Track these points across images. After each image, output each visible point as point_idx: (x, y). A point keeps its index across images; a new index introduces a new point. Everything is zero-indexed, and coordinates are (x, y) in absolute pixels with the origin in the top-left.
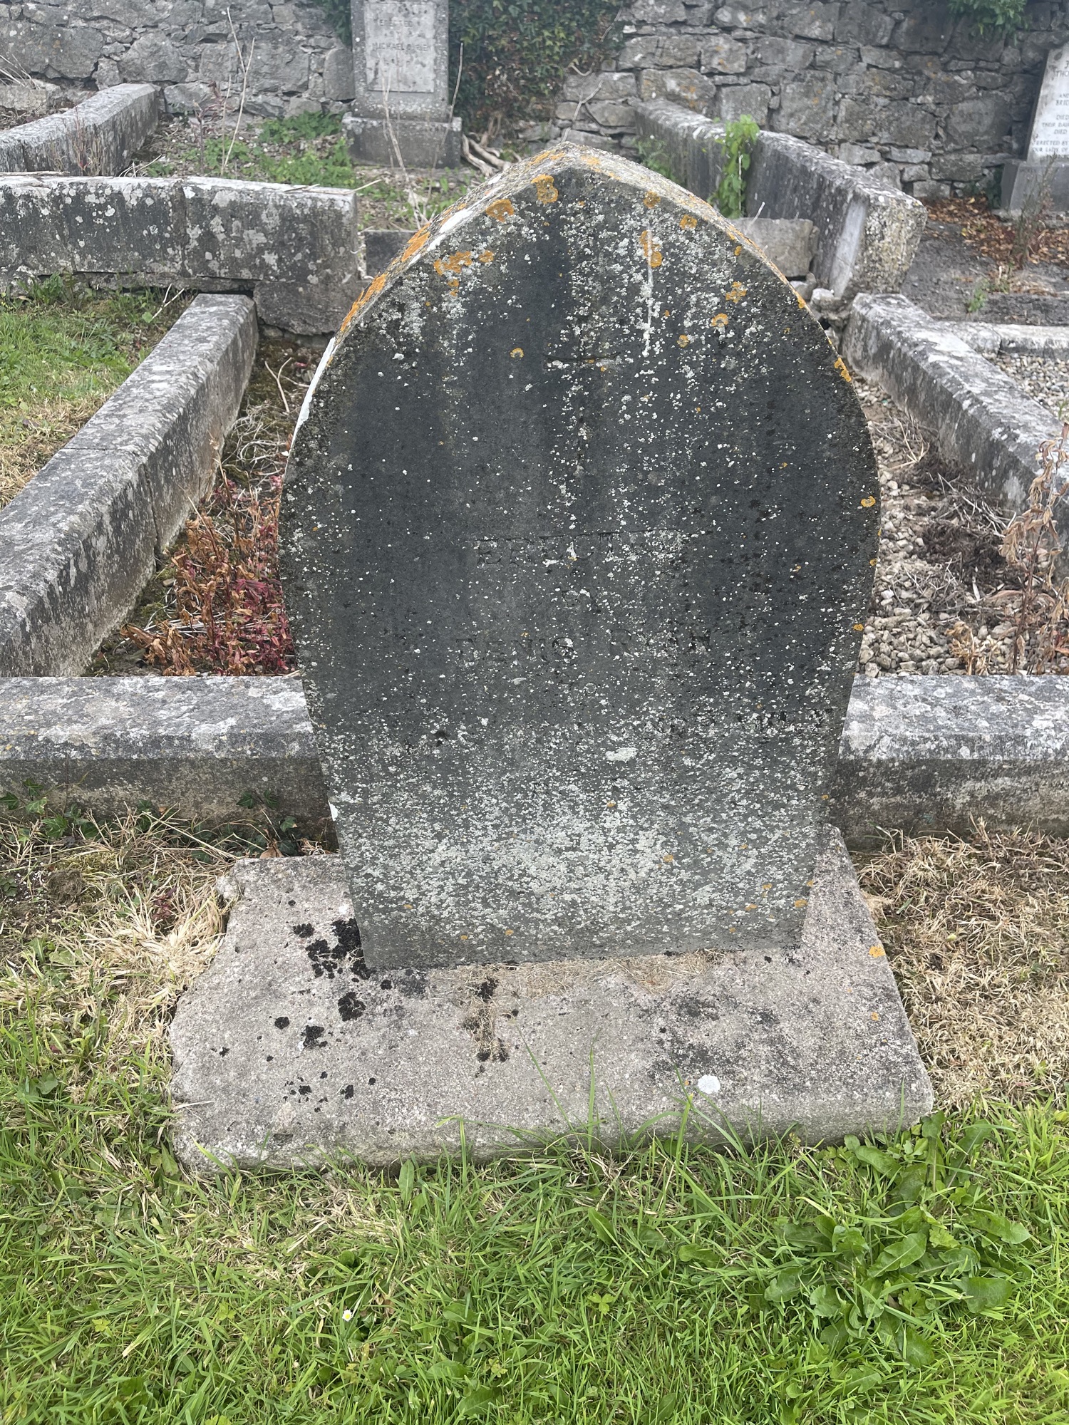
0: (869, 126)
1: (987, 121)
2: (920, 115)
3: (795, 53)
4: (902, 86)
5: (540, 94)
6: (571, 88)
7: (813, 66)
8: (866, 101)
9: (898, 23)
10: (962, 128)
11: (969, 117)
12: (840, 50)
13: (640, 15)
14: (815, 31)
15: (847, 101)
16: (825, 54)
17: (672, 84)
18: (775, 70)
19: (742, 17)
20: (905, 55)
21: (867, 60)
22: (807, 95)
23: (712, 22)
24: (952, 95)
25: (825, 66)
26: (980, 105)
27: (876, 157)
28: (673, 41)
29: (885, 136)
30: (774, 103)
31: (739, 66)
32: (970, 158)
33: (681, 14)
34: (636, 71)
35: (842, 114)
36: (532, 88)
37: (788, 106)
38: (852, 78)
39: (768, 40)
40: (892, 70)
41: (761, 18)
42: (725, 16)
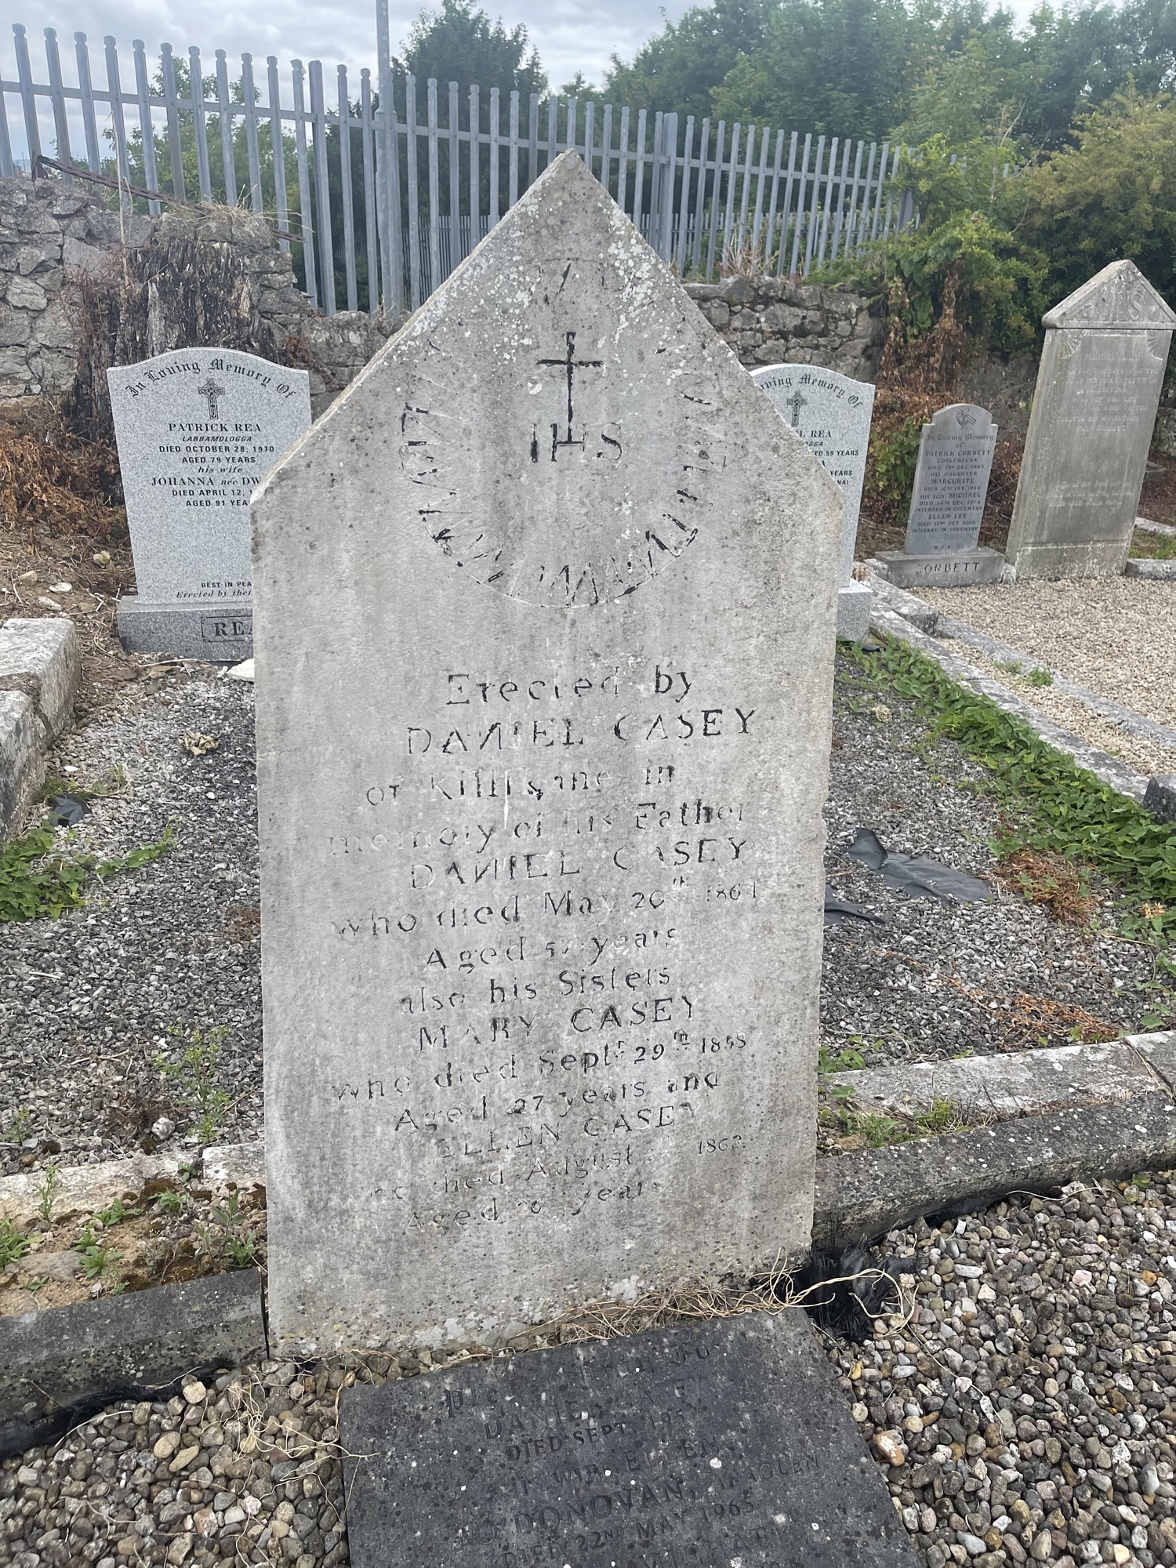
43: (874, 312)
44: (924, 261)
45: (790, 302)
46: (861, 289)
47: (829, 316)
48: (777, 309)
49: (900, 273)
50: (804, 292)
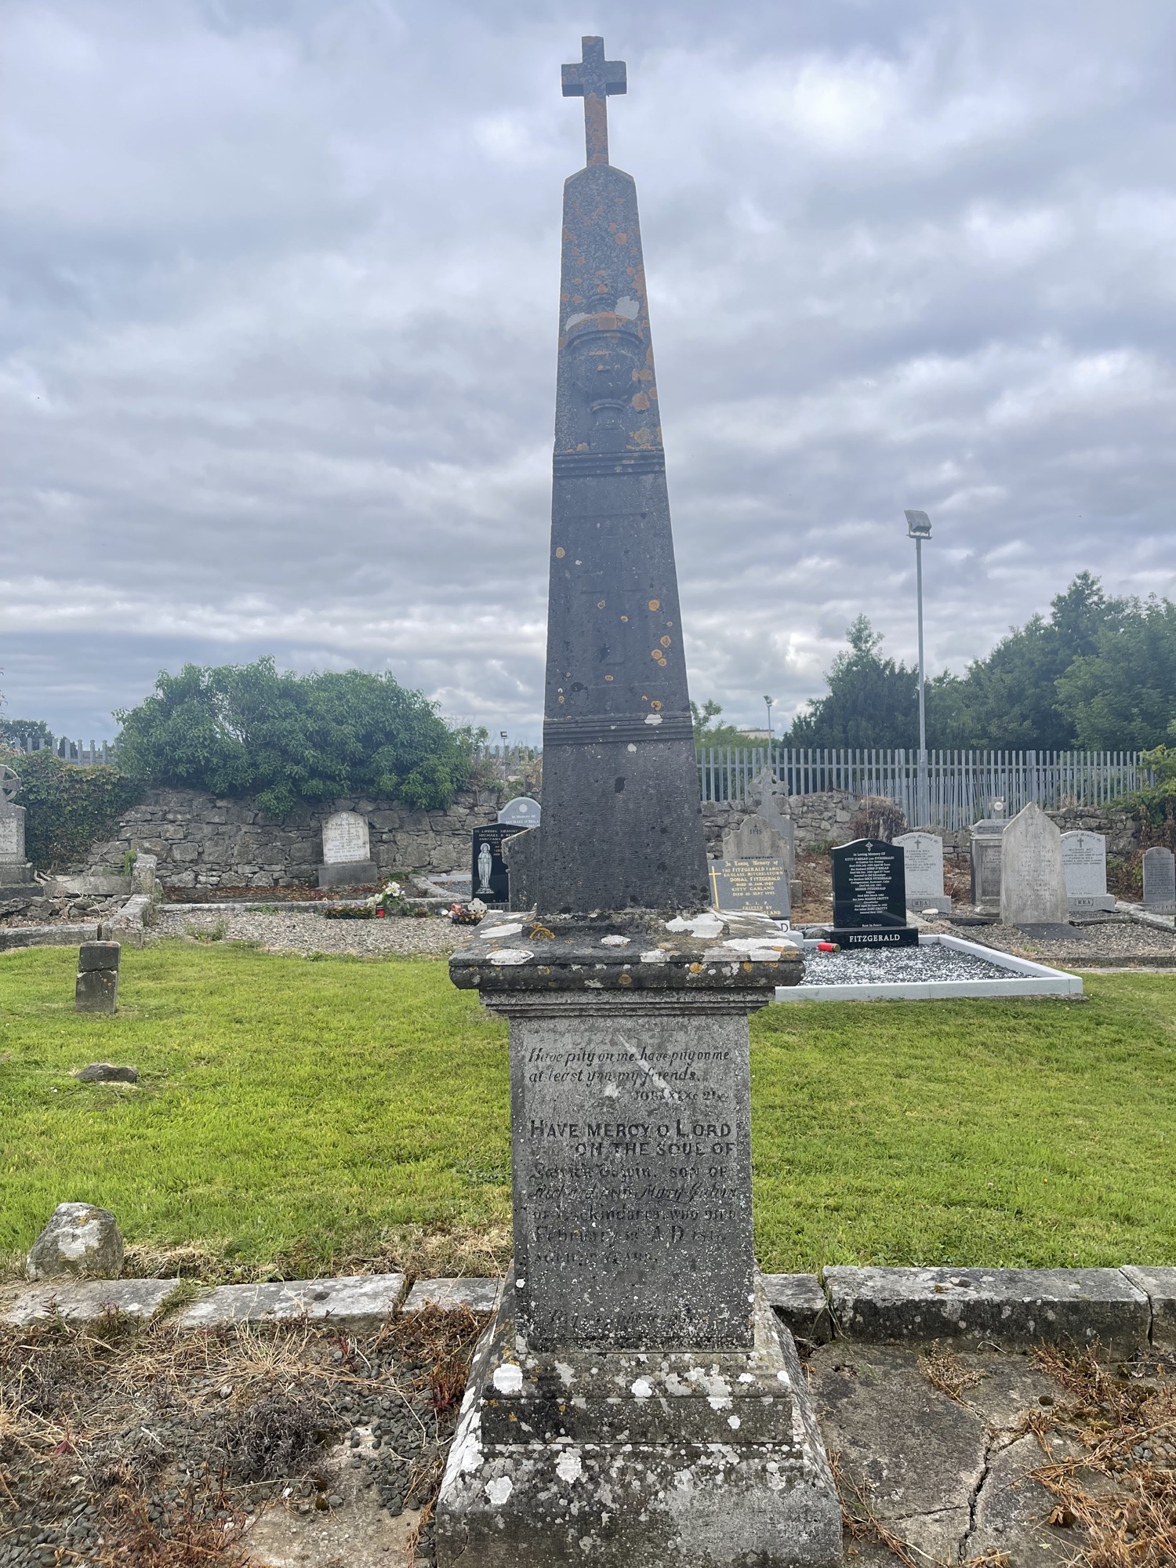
0: (251, 857)
1: (309, 851)
2: (275, 851)
3: (207, 830)
4: (264, 840)
5: (78, 852)
6: (95, 848)
7: (217, 834)
8: (247, 846)
9: (256, 815)
10: (298, 854)
11: (300, 850)
12: (230, 827)
13: (127, 818)
14: (217, 820)
15: (237, 847)
16: (222, 829)
17: (147, 845)
18: (198, 837)
19: (179, 817)
20: (262, 827)
21: (244, 830)
22: (216, 845)
23: (164, 819)
24: (290, 841)
25: (223, 834)
26: (304, 845)
27: (257, 869)
28: (146, 828)
29: (260, 861)
30: (200, 850)
31: (181, 835)
32: (304, 867)
33: (149, 817)
34: (128, 840)
35: (236, 853)
36: (73, 849)
37: (207, 851)
38: (238, 838)
39: (193, 824)
40: (257, 833)
41: (188, 816)
42: (170, 816)
43: (1134, 819)
44: (1154, 798)
45: (1092, 817)
46: (1126, 810)
47: (1111, 821)
48: (1087, 819)
49: (1143, 802)
50: (1098, 812)
